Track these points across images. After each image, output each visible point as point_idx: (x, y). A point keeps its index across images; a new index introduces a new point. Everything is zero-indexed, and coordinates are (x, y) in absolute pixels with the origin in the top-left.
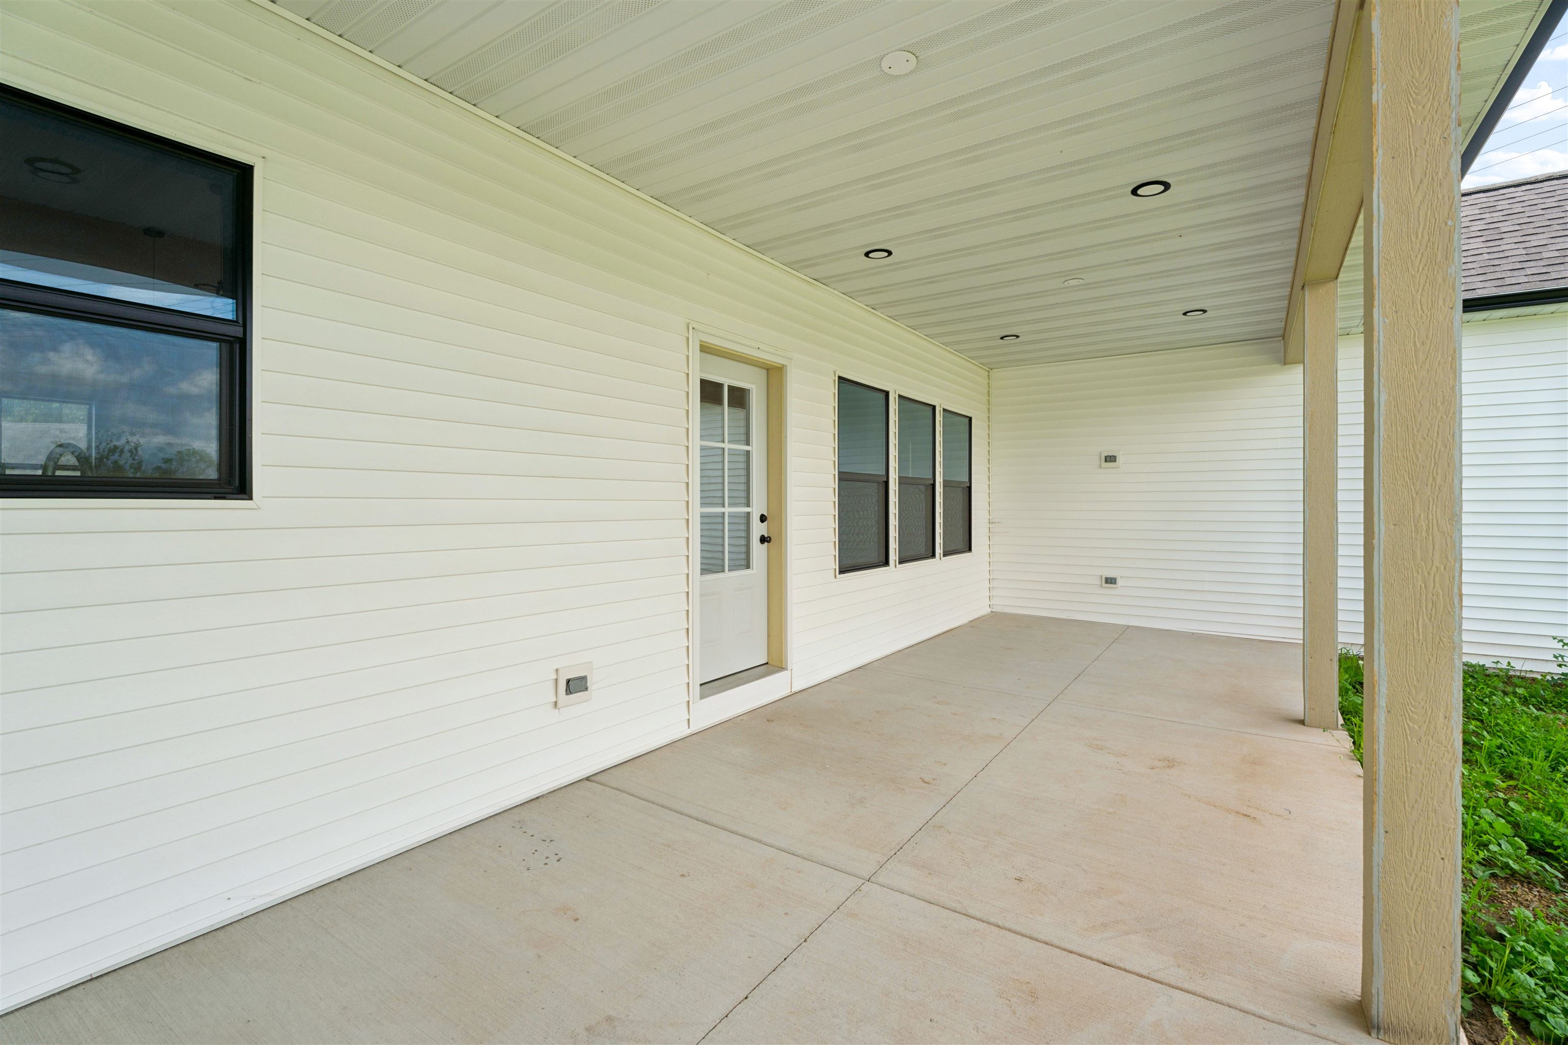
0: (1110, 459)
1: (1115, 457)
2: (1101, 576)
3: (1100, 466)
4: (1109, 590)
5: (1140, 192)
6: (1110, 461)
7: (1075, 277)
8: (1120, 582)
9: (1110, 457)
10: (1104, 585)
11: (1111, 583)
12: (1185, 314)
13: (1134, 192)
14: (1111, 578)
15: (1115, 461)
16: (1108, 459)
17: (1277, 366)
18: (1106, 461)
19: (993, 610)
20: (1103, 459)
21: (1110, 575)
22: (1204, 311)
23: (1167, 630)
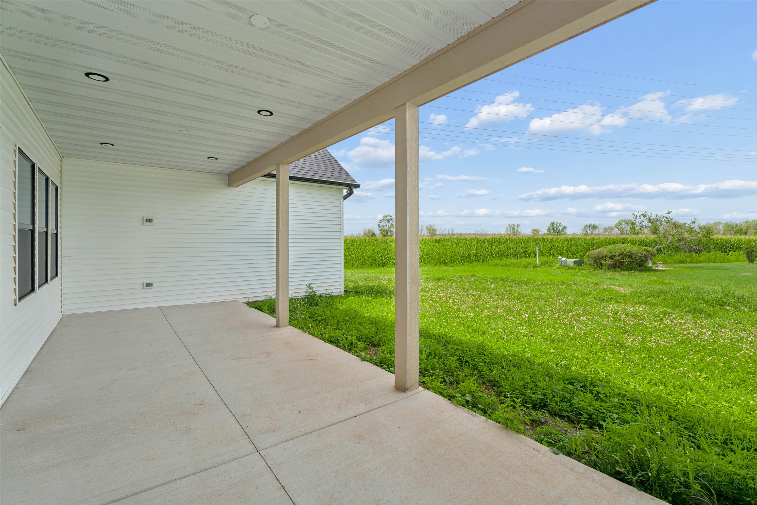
0: (149, 220)
1: (152, 220)
2: (144, 283)
3: (143, 224)
4: (149, 289)
5: (261, 113)
6: (149, 222)
7: (188, 130)
8: (154, 285)
9: (149, 219)
10: (145, 287)
11: (150, 286)
12: (208, 158)
13: (259, 112)
14: (149, 283)
15: (152, 222)
16: (148, 220)
17: (226, 186)
18: (147, 221)
19: (63, 314)
20: (145, 220)
21: (148, 281)
22: (217, 159)
23: (179, 305)
